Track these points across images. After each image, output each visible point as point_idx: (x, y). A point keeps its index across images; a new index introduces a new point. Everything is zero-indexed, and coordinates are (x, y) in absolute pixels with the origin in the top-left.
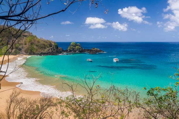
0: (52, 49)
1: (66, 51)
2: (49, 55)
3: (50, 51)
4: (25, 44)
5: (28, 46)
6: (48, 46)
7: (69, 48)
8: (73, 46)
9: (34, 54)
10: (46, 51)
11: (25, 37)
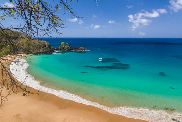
0: (46, 49)
1: (58, 50)
2: (44, 54)
3: (45, 51)
4: (23, 45)
5: (25, 46)
6: (42, 46)
7: (59, 47)
8: (63, 45)
9: (31, 53)
10: (41, 50)
11: (22, 39)
